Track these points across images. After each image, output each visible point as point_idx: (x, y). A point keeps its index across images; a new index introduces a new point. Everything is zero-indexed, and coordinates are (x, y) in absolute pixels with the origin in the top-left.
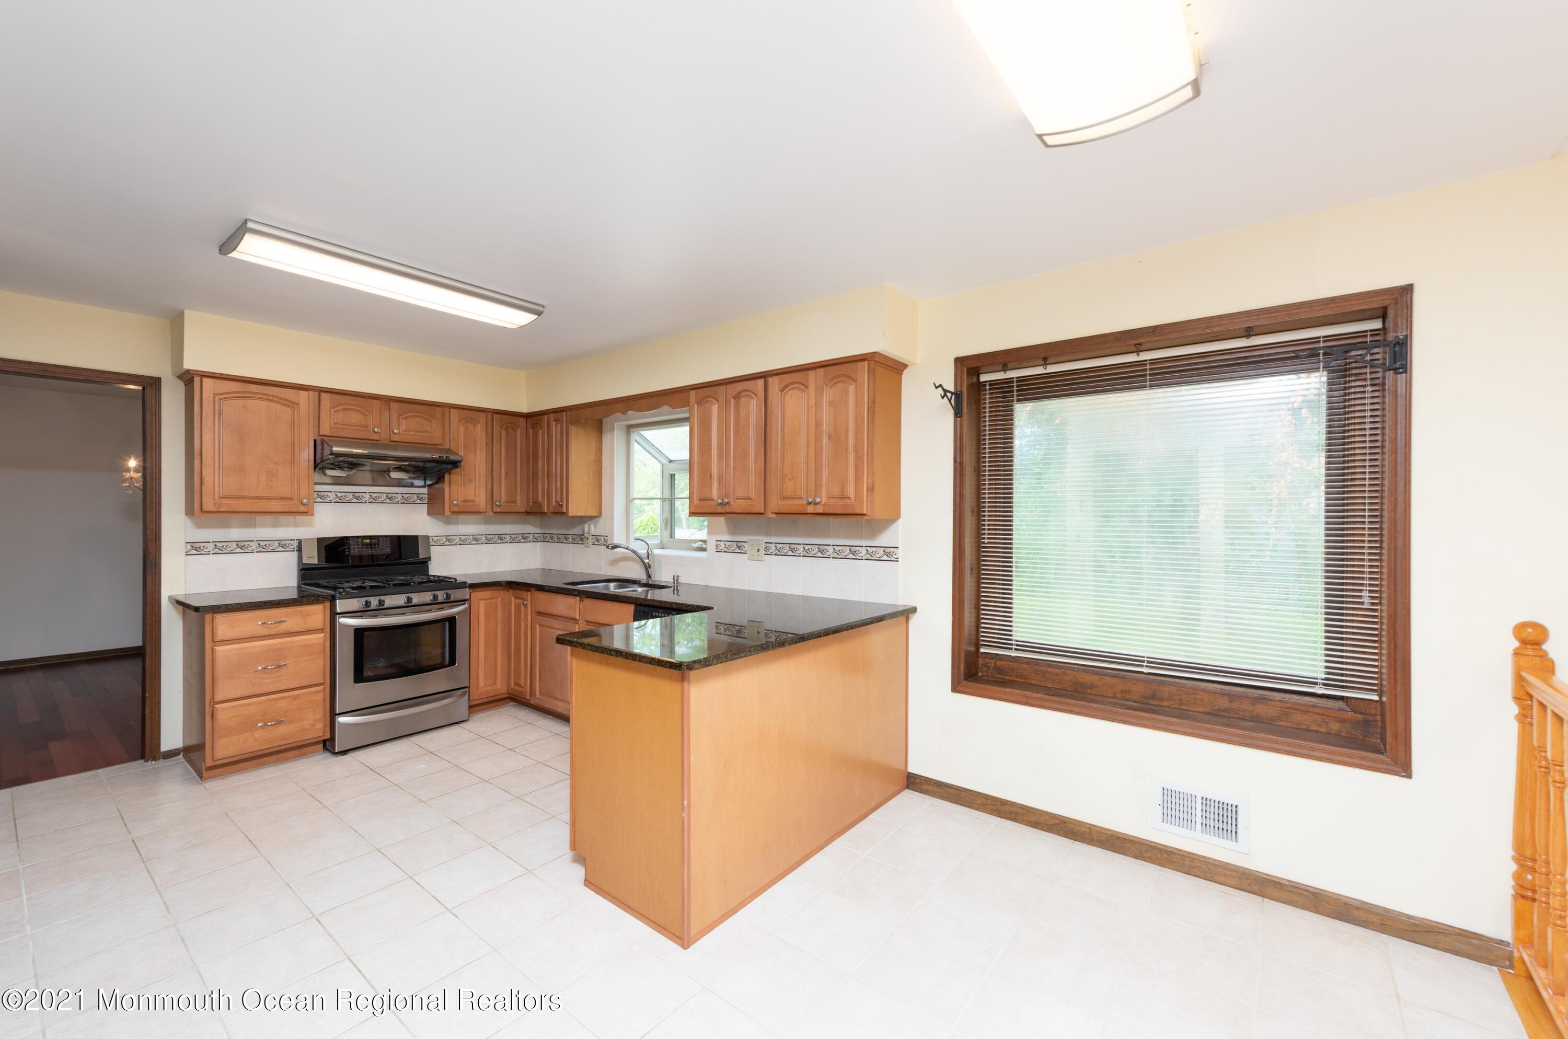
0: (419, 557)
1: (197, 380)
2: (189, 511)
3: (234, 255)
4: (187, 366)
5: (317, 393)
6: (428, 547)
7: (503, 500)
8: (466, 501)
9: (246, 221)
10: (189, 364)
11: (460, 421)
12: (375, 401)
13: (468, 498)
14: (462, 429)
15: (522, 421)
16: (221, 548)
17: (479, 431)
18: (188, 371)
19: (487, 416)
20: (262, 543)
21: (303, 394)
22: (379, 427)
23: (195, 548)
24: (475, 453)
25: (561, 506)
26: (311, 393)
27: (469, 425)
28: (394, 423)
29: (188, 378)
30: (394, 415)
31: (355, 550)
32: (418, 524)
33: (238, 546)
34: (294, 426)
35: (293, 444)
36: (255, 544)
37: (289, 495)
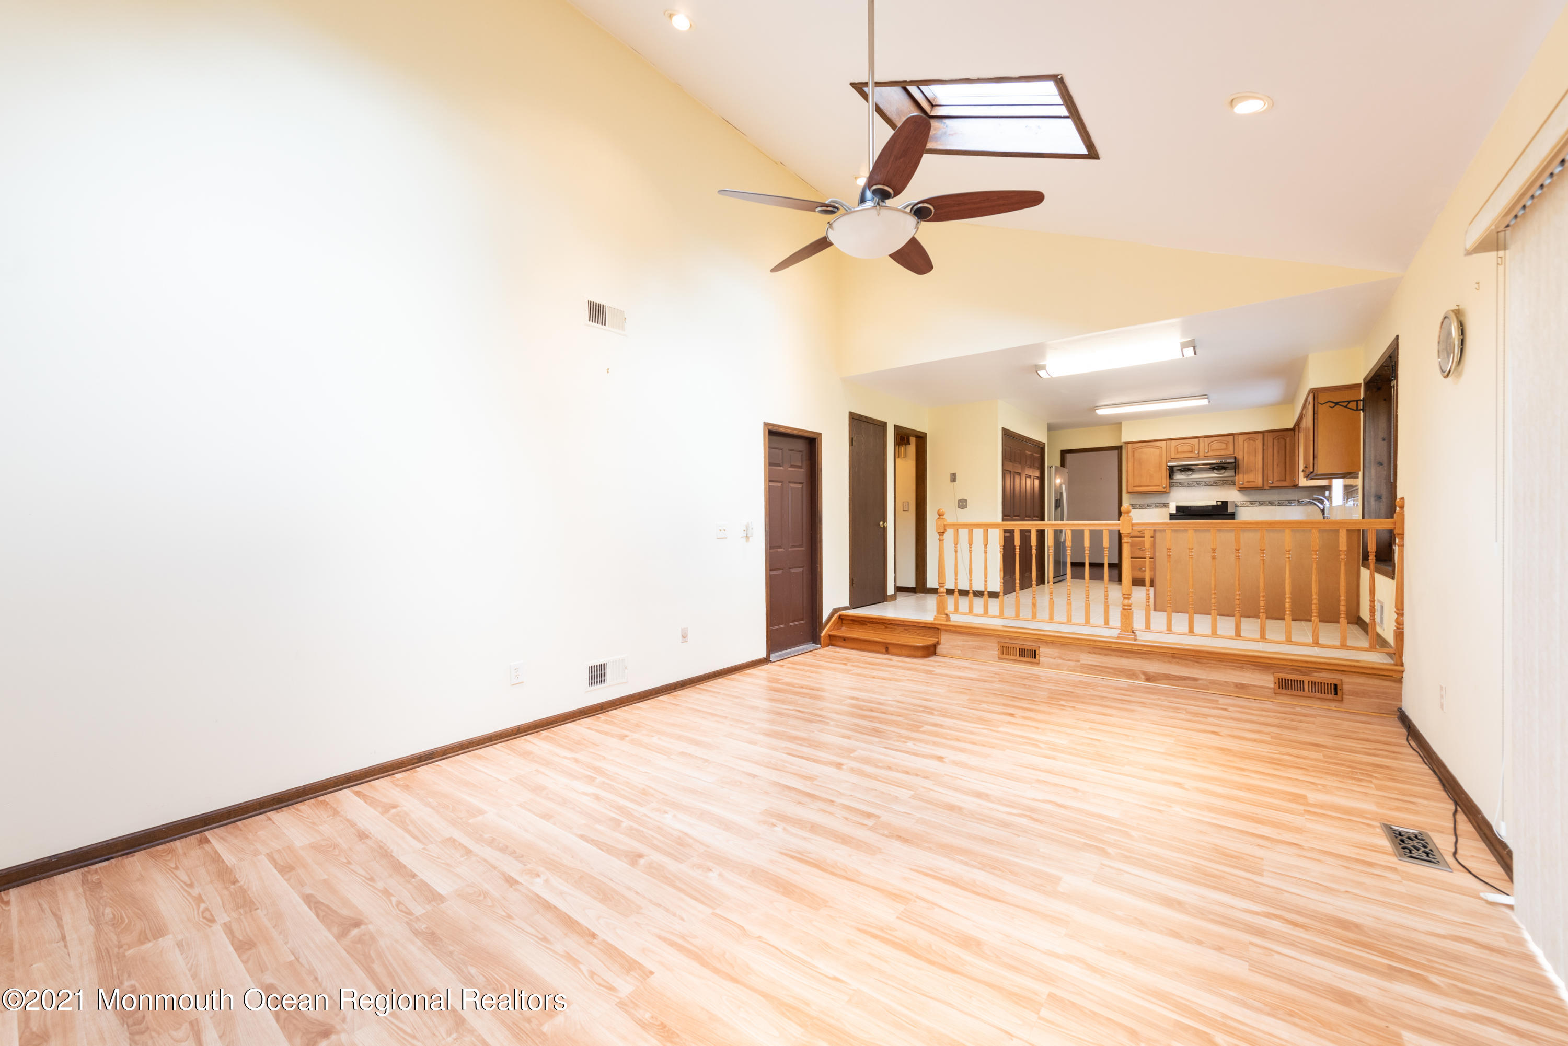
0: (1227, 511)
2: (1128, 493)
3: (1098, 414)
4: (1123, 441)
5: (1169, 441)
6: (1236, 507)
7: (1276, 479)
9: (1095, 408)
11: (1244, 440)
12: (1196, 439)
13: (1250, 480)
14: (1246, 444)
15: (1290, 433)
17: (1257, 444)
18: (1124, 443)
19: (1260, 434)
21: (1164, 442)
22: (1198, 451)
23: (1134, 507)
24: (1255, 456)
27: (1251, 441)
28: (1206, 448)
30: (1206, 444)
32: (1231, 495)
33: (1149, 506)
34: (1161, 456)
35: (1160, 463)
36: (1154, 505)
37: (1158, 484)
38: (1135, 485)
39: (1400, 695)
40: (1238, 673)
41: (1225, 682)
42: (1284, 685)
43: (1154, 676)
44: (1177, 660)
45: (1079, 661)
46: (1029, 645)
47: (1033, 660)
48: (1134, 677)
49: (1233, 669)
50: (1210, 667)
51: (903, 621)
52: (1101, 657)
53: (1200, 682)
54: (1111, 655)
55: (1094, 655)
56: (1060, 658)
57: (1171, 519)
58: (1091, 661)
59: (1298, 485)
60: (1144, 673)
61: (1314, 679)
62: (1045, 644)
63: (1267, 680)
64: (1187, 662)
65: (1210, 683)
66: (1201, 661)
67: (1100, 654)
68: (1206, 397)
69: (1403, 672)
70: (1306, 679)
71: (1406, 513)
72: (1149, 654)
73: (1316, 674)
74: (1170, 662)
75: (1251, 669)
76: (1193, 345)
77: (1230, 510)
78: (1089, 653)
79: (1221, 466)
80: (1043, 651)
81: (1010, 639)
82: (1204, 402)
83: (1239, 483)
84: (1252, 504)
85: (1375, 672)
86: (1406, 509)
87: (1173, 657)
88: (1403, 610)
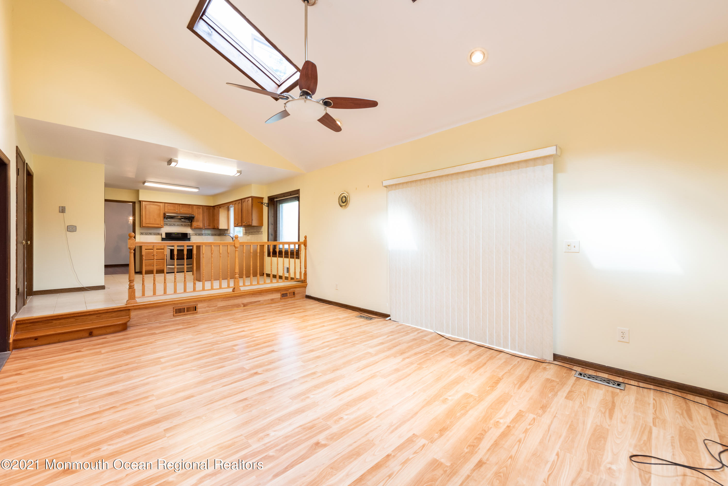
0: (187, 237)
1: (142, 202)
2: (140, 227)
3: (144, 185)
4: (140, 200)
5: (164, 204)
6: (190, 236)
7: (207, 225)
8: (198, 226)
9: (145, 181)
10: (140, 199)
11: (196, 208)
12: (176, 205)
13: (198, 225)
14: (196, 210)
15: (212, 208)
16: (146, 234)
17: (201, 210)
18: (140, 201)
19: (203, 207)
20: (154, 233)
21: (161, 204)
22: (177, 210)
23: (142, 234)
24: (200, 215)
25: (218, 226)
26: (163, 203)
27: (198, 209)
28: (181, 209)
29: (140, 202)
30: (181, 207)
31: (173, 235)
32: (188, 230)
33: (150, 234)
34: (160, 210)
35: (159, 214)
36: (153, 234)
37: (158, 224)
38: (147, 223)
39: (306, 291)
40: (271, 295)
41: (268, 299)
42: (284, 296)
43: (246, 304)
44: (254, 295)
45: (217, 306)
46: (193, 304)
47: (195, 312)
48: (239, 307)
49: (270, 294)
50: (264, 295)
51: (97, 311)
52: (227, 301)
53: (261, 302)
54: (231, 300)
55: (224, 302)
56: (208, 307)
57: (162, 241)
58: (222, 304)
59: (219, 228)
60: (243, 304)
61: (289, 292)
62: (200, 302)
63: (278, 296)
64: (257, 295)
65: (264, 301)
66: (261, 294)
67: (226, 300)
68: (199, 188)
69: (307, 285)
70: (288, 292)
71: (307, 240)
72: (244, 295)
73: (289, 290)
74: (252, 297)
75: (275, 293)
76: (240, 172)
77: (188, 237)
78: (222, 301)
79: (186, 218)
80: (199, 305)
81: (181, 304)
82: (196, 190)
83: (194, 226)
84: (196, 235)
85: (299, 286)
86: (307, 239)
87: (253, 295)
88: (306, 267)
